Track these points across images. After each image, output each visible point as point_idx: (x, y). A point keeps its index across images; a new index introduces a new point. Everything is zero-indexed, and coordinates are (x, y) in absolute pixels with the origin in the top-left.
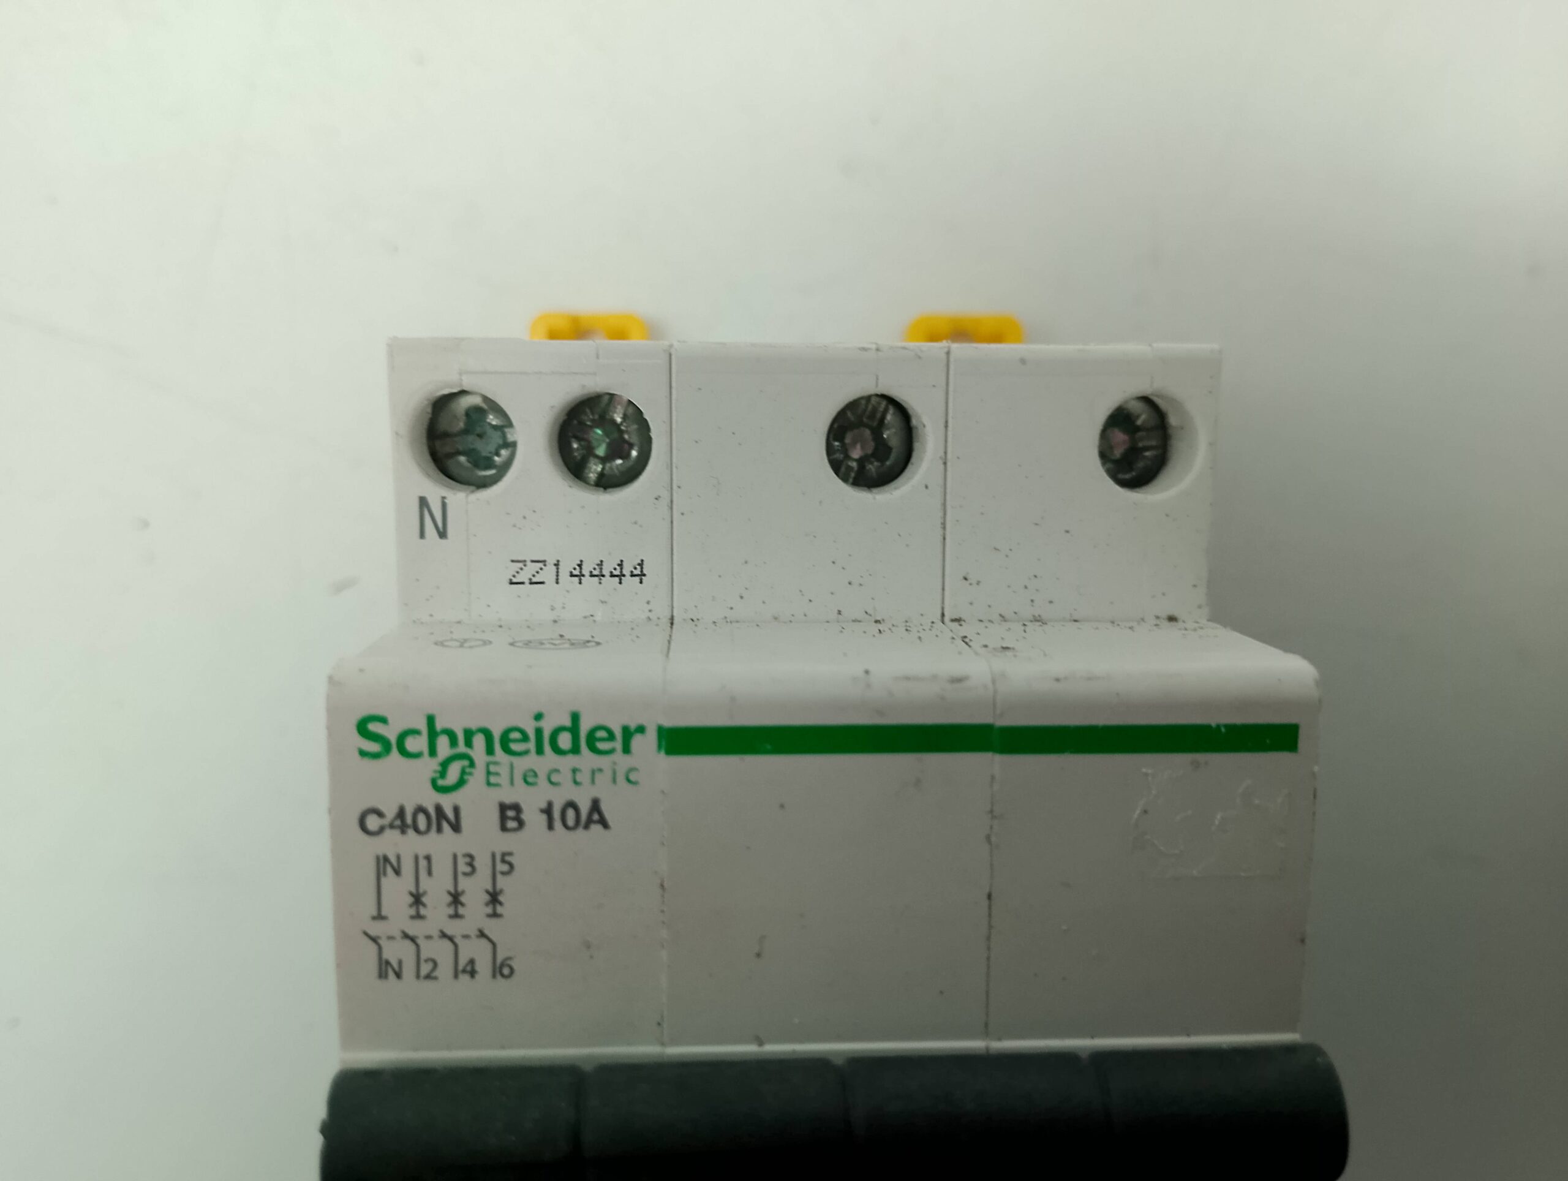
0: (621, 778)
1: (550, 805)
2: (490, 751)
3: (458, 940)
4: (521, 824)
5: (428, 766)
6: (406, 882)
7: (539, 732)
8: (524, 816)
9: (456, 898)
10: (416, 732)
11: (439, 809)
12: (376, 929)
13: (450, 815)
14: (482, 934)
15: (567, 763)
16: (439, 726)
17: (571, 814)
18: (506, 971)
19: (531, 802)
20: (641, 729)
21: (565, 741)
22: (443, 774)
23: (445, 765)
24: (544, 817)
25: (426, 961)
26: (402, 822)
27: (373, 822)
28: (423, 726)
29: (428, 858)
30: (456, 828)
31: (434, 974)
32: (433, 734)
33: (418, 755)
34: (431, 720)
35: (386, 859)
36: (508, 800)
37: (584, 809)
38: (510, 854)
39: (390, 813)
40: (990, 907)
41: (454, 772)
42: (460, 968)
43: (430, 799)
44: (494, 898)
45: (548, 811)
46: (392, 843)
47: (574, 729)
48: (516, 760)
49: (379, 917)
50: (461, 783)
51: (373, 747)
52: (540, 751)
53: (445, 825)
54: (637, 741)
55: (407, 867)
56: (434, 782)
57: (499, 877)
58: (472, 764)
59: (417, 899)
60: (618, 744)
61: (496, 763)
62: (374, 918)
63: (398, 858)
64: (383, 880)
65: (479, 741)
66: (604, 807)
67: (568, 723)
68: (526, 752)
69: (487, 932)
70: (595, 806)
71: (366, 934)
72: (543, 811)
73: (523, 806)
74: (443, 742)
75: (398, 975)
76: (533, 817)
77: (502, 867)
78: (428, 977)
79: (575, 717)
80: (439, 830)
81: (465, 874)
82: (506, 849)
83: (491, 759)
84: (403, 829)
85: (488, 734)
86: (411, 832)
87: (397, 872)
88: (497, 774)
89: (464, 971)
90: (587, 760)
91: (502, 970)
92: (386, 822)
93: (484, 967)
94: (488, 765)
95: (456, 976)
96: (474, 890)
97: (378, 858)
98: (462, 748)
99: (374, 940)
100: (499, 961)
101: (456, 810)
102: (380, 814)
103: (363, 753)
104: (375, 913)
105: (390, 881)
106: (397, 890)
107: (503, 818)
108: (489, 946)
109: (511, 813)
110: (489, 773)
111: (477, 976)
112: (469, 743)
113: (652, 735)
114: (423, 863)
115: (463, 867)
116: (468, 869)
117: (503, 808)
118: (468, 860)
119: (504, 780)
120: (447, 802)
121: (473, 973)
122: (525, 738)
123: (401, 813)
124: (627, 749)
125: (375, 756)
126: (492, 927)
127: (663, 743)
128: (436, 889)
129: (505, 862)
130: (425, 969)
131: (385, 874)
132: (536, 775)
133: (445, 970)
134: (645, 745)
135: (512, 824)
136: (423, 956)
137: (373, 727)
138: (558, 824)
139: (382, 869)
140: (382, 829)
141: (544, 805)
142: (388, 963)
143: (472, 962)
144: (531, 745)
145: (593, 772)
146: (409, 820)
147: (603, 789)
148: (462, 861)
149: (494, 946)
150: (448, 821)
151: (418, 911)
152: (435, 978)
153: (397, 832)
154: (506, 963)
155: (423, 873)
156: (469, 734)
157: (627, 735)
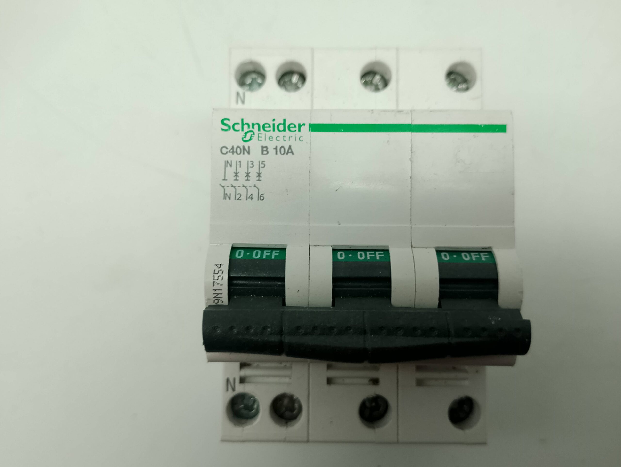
0: (298, 139)
1: (276, 147)
2: (259, 130)
3: (248, 188)
4: (268, 152)
6: (233, 169)
7: (274, 125)
8: (268, 150)
9: (248, 175)
10: (238, 124)
11: (244, 146)
12: (223, 183)
13: (247, 149)
14: (255, 186)
15: (282, 134)
16: (245, 122)
17: (282, 149)
18: (262, 198)
19: (271, 146)
20: (304, 124)
21: (281, 127)
22: (245, 136)
23: (246, 133)
24: (275, 150)
25: (238, 194)
26: (233, 151)
27: (224, 150)
28: (240, 123)
29: (240, 162)
30: (249, 153)
31: (240, 199)
32: (243, 124)
33: (239, 130)
34: (242, 120)
35: (228, 162)
36: (264, 145)
37: (287, 149)
38: (264, 161)
39: (230, 148)
40: (411, 181)
41: (248, 136)
42: (248, 197)
43: (241, 144)
44: (259, 175)
45: (276, 148)
46: (230, 157)
47: (284, 124)
48: (267, 133)
49: (225, 180)
50: (250, 139)
51: (226, 128)
52: (274, 130)
53: (245, 152)
54: (302, 128)
55: (234, 164)
56: (243, 138)
57: (261, 169)
58: (254, 134)
59: (236, 174)
60: (297, 129)
61: (261, 134)
62: (223, 180)
63: (231, 161)
64: (227, 168)
65: (256, 127)
66: (292, 148)
67: (282, 122)
68: (270, 131)
69: (256, 185)
70: (290, 147)
71: (220, 185)
72: (274, 149)
73: (268, 147)
74: (246, 127)
75: (230, 198)
76: (271, 150)
77: (262, 166)
78: (238, 199)
79: (285, 120)
80: (244, 153)
81: (251, 167)
82: (263, 160)
83: (259, 132)
84: (233, 152)
85: (259, 125)
86: (235, 154)
87: (231, 166)
88: (261, 137)
89: (249, 198)
90: (288, 133)
91: (261, 197)
92: (228, 150)
93: (255, 196)
94: (259, 134)
95: (247, 199)
96: (253, 172)
97: (225, 161)
98: (251, 129)
99: (223, 187)
100: (260, 195)
101: (249, 147)
102: (227, 148)
103: (222, 129)
104: (223, 178)
105: (228, 168)
106: (231, 171)
107: (263, 151)
108: (257, 190)
109: (265, 149)
110: (259, 137)
111: (253, 199)
112: (253, 127)
113: (307, 126)
114: (238, 163)
115: (250, 165)
116: (252, 166)
117: (263, 147)
118: (252, 163)
119: (263, 138)
120: (246, 145)
121: (252, 198)
122: (270, 126)
123: (233, 148)
124: (299, 130)
125: (226, 130)
126: (258, 184)
127: (310, 129)
128: (242, 172)
129: (263, 164)
130: (238, 196)
131: (227, 166)
132: (272, 138)
133: (243, 197)
134: (305, 129)
135: (265, 152)
136: (237, 193)
137: (225, 122)
138: (278, 152)
139: (226, 164)
140: (227, 153)
141: (275, 147)
142: (226, 194)
143: (252, 195)
144: (271, 128)
145: (289, 137)
146: (235, 150)
147: (292, 142)
148: (250, 163)
149: (259, 190)
150: (246, 151)
151: (236, 178)
152: (240, 200)
153: (231, 153)
154: (262, 195)
155: (238, 166)
156: (253, 125)
157: (300, 126)
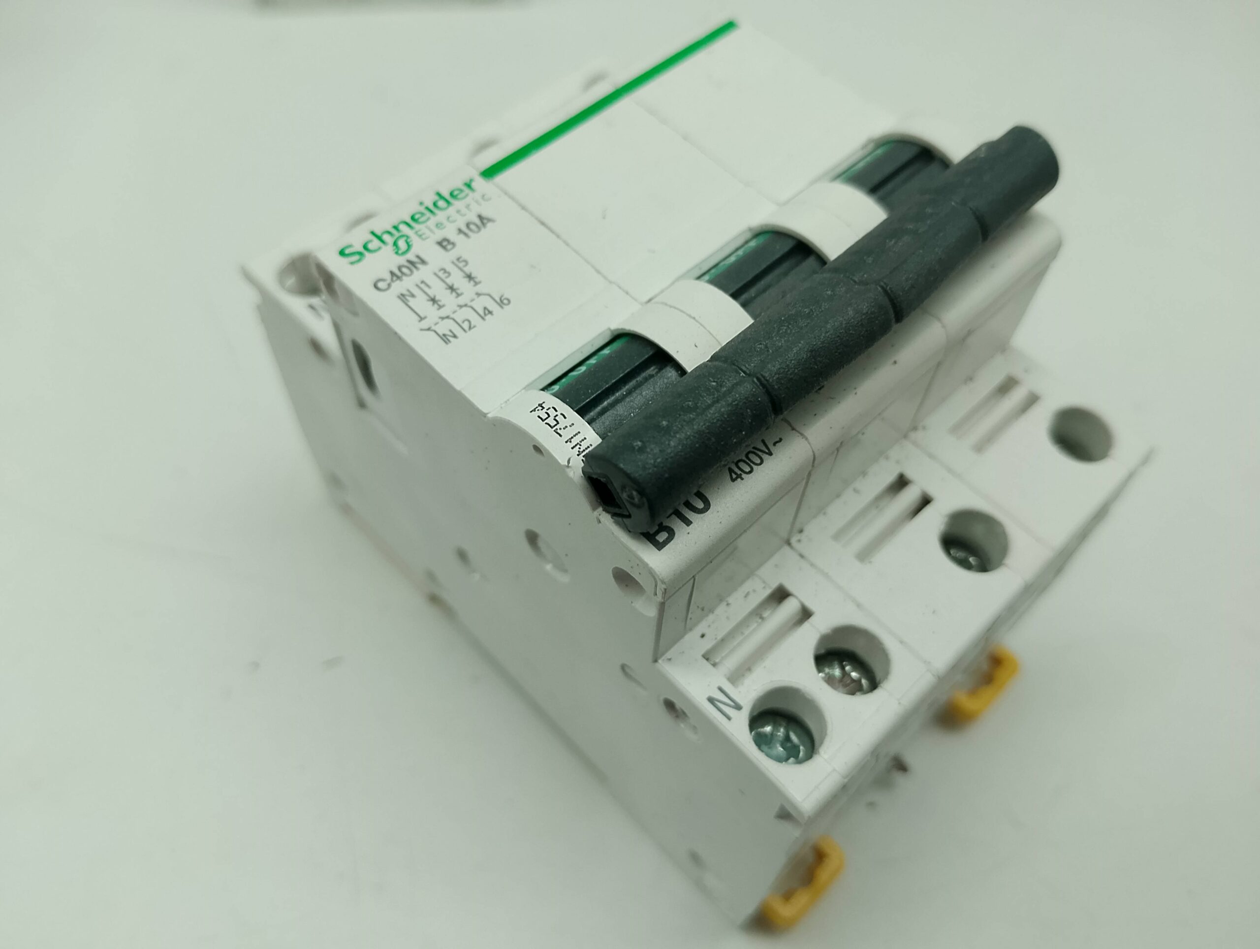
0: (481, 201)
1: (459, 229)
2: (411, 227)
3: (469, 304)
4: (454, 244)
5: (388, 250)
6: (421, 298)
7: (427, 208)
8: (452, 241)
9: (452, 289)
10: (370, 241)
11: (409, 261)
12: (425, 324)
13: (416, 260)
14: (478, 294)
15: (451, 211)
16: (379, 233)
17: (472, 227)
18: (505, 302)
19: (450, 232)
20: (472, 180)
21: (441, 203)
22: (398, 248)
23: (395, 244)
24: (461, 235)
25: (463, 322)
26: (396, 276)
27: (381, 285)
28: (372, 238)
29: (423, 282)
30: (423, 262)
31: (472, 326)
32: (380, 238)
33: (380, 248)
34: (372, 233)
35: (403, 295)
36: (439, 240)
37: (477, 221)
38: (460, 257)
39: (388, 277)
41: (402, 244)
42: (483, 315)
43: (401, 260)
44: (470, 277)
45: (460, 231)
46: (399, 287)
47: (442, 198)
48: (428, 223)
49: (421, 319)
50: (409, 246)
51: (356, 258)
52: (434, 214)
53: (418, 265)
54: (474, 185)
55: (415, 291)
56: (396, 253)
57: (464, 269)
58: (408, 237)
59: (433, 300)
60: (467, 191)
61: (419, 231)
62: (420, 321)
63: (408, 290)
64: (410, 304)
65: (402, 227)
66: (484, 215)
67: (437, 198)
68: (429, 218)
69: (480, 292)
70: (480, 217)
71: (422, 330)
72: (458, 234)
73: (447, 237)
74: (386, 237)
75: (455, 336)
76: (456, 238)
77: (461, 265)
78: (470, 328)
79: (439, 194)
80: (416, 267)
81: (447, 277)
82: (457, 256)
83: (415, 230)
84: (398, 278)
85: (404, 222)
86: (404, 278)
87: (413, 296)
88: (424, 234)
89: (485, 315)
90: (458, 204)
91: (502, 302)
92: (388, 281)
93: (492, 306)
94: (416, 233)
95: (483, 318)
96: (457, 279)
97: (399, 297)
98: (397, 234)
99: (429, 329)
100: (498, 300)
101: (418, 257)
102: (383, 280)
103: (352, 263)
104: (419, 319)
105: (412, 301)
106: (420, 303)
107: (444, 248)
108: (488, 297)
109: (445, 243)
110: (419, 236)
111: (493, 312)
112: (399, 231)
113: (478, 178)
114: (422, 286)
115: (443, 276)
116: (447, 275)
117: (439, 243)
118: (442, 272)
119: (428, 233)
120: (411, 256)
121: (490, 313)
122: (422, 214)
123: (392, 273)
124: (473, 190)
125: (359, 261)
126: (479, 288)
127: (486, 177)
128: (438, 289)
129: (461, 262)
130: (466, 325)
131: (407, 300)
132: (442, 224)
133: (475, 319)
134: (480, 183)
135: (449, 247)
136: (460, 322)
137: (347, 252)
138: (470, 233)
139: (404, 300)
140: (389, 285)
141: (457, 231)
142: (444, 335)
143: (485, 308)
144: (428, 214)
145: (467, 207)
146: (399, 274)
147: (476, 209)
148: (441, 274)
149: (489, 295)
150: (418, 263)
151: (439, 305)
152: (475, 327)
153: (398, 282)
154: (503, 298)
155: (426, 289)
156: (396, 228)
157: (468, 185)
